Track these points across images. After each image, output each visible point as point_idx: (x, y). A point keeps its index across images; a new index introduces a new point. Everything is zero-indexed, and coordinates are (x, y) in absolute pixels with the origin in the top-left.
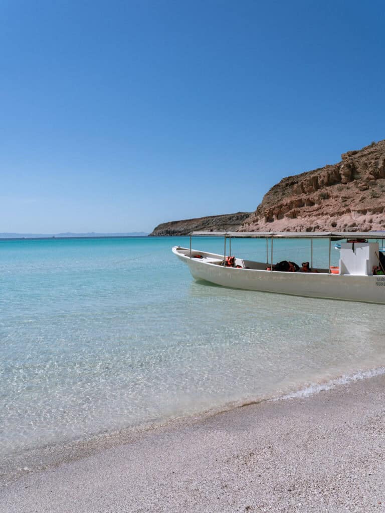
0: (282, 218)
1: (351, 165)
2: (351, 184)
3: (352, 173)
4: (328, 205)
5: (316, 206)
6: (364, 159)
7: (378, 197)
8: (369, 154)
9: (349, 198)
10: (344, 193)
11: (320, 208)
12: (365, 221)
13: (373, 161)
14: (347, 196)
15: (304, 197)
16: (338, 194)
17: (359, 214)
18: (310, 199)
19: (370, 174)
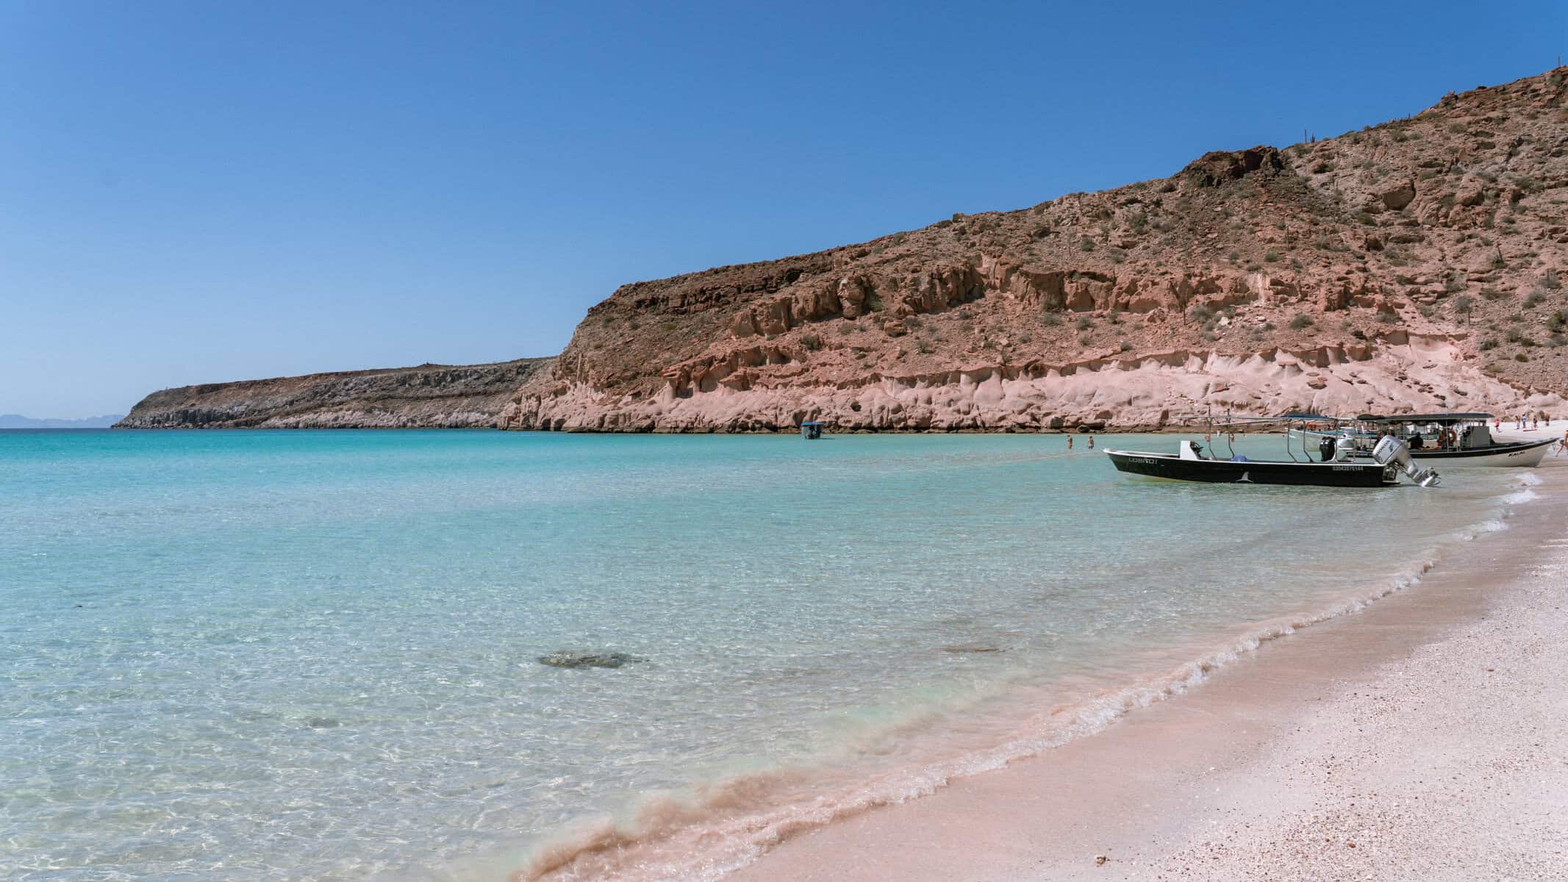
0: (712, 387)
1: (864, 279)
2: (866, 321)
3: (866, 300)
4: (824, 364)
5: (794, 365)
6: (888, 269)
7: (931, 352)
8: (897, 259)
9: (869, 350)
10: (855, 339)
11: (808, 370)
12: (916, 400)
13: (910, 276)
14: (866, 346)
15: (763, 342)
16: (843, 342)
17: (901, 386)
18: (781, 349)
19: (904, 301)
